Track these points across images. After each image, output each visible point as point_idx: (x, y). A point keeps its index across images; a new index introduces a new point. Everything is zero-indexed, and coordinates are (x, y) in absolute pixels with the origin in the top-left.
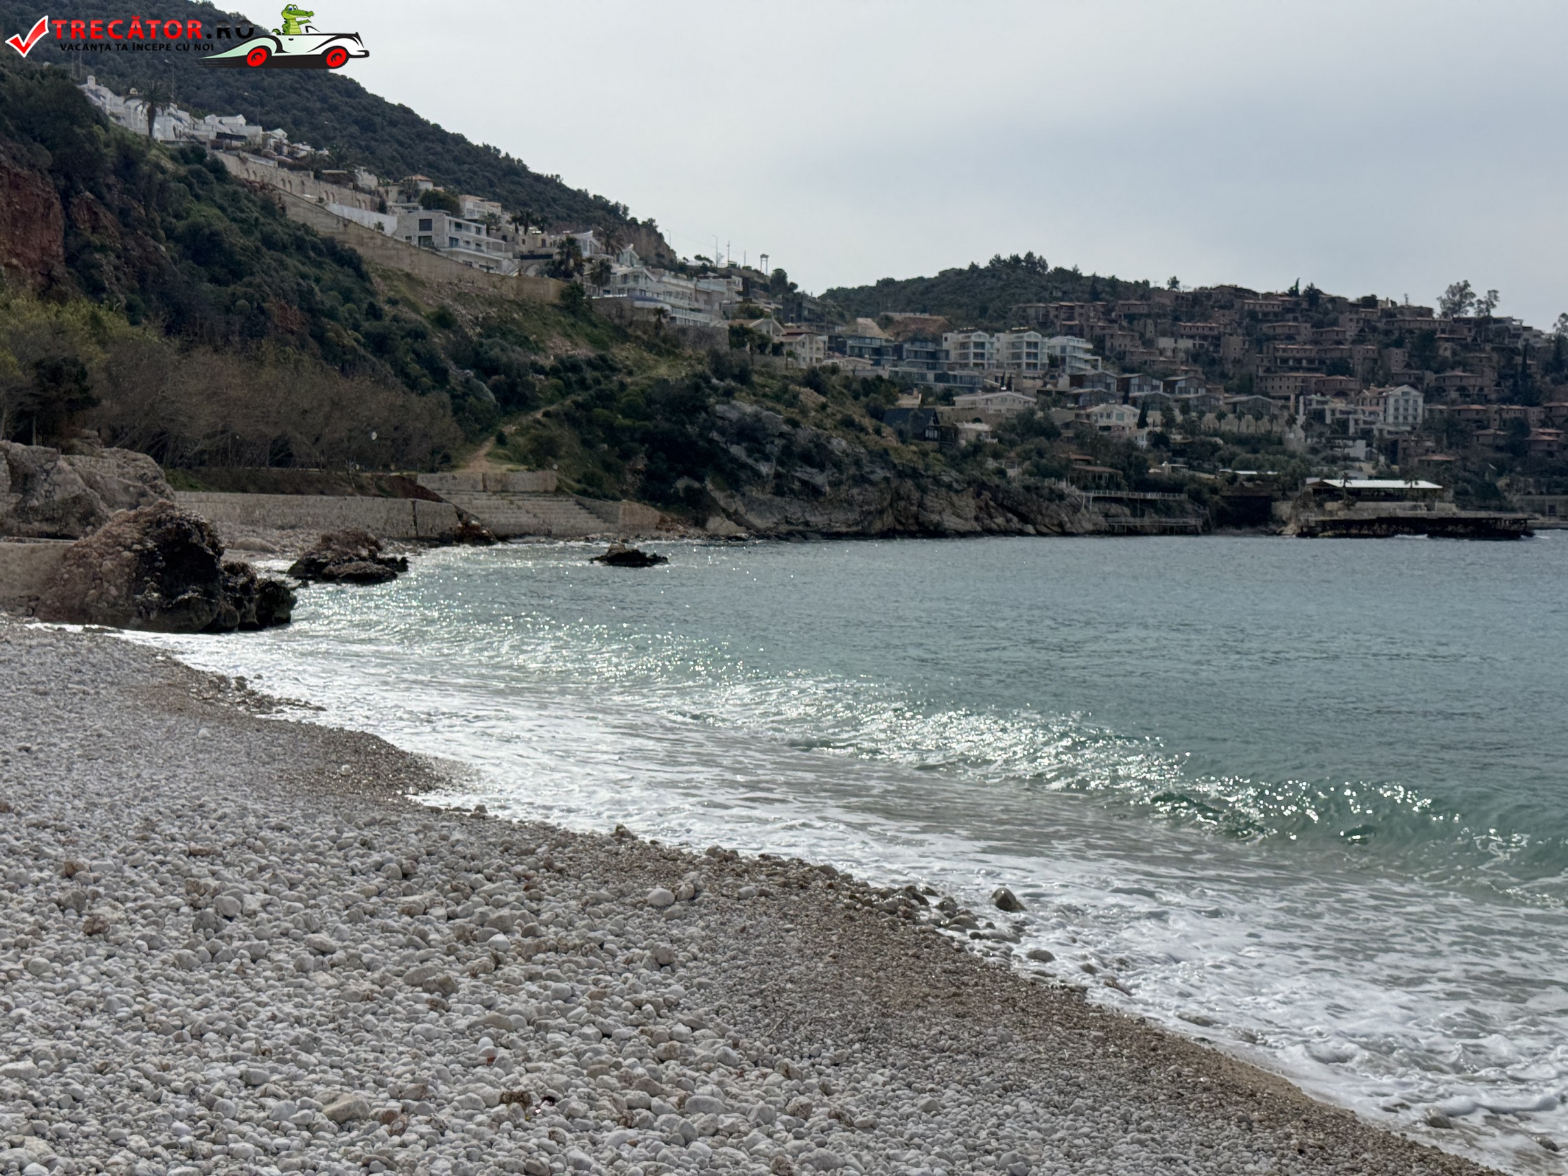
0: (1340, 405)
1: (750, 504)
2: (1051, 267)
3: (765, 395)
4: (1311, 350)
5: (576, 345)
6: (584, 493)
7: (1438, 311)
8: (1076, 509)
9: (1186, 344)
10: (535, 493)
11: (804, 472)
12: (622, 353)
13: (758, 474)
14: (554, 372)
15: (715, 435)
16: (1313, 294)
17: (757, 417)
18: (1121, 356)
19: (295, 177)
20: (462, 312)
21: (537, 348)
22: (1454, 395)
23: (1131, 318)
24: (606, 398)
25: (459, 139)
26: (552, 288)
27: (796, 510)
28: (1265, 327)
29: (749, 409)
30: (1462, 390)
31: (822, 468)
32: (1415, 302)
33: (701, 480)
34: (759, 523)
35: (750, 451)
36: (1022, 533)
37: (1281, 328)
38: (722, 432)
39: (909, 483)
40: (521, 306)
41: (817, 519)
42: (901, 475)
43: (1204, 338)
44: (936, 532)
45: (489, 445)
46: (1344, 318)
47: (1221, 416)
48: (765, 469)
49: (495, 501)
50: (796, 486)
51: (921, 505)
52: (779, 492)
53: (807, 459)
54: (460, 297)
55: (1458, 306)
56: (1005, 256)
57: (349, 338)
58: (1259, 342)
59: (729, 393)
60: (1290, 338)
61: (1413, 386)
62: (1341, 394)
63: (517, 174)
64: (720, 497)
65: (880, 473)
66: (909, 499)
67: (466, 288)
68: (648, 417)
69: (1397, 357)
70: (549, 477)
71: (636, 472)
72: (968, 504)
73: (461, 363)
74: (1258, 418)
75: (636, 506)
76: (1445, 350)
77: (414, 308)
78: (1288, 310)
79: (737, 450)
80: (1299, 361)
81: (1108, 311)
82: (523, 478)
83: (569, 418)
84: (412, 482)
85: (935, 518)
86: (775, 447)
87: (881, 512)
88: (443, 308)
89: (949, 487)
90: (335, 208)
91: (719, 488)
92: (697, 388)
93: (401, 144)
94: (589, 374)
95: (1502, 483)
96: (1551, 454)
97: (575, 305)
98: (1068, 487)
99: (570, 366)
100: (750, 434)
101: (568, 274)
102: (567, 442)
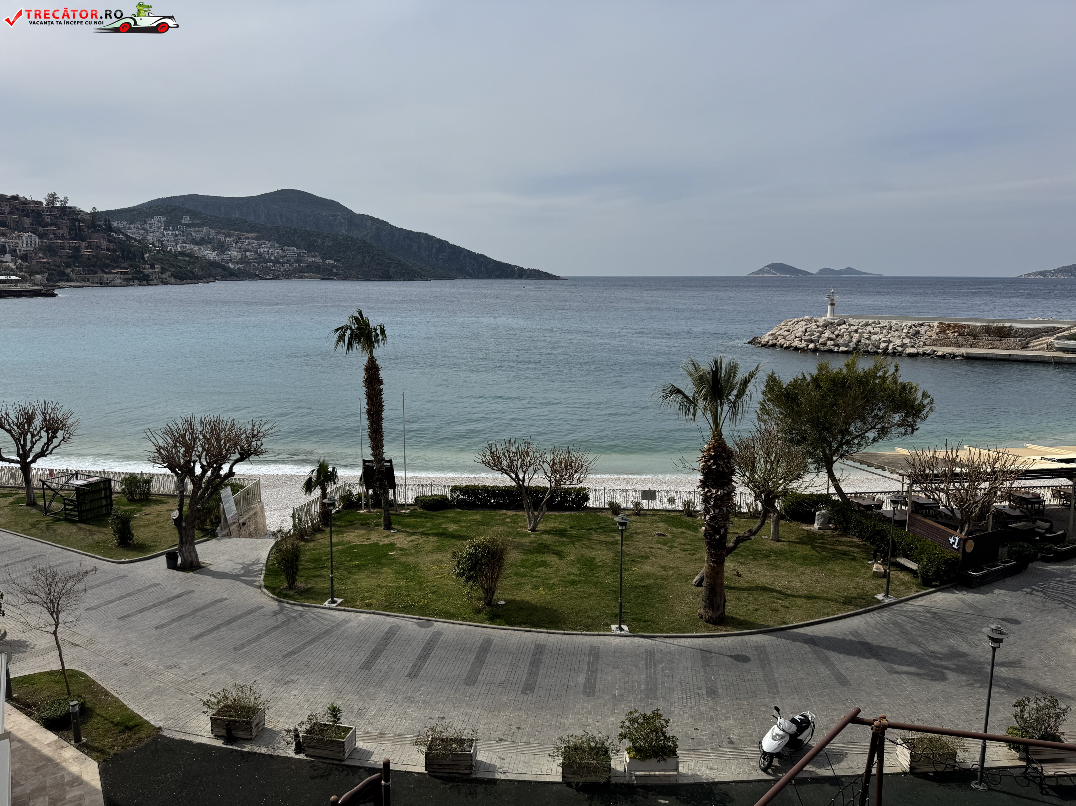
0: (2, 239)
7: (45, 203)
22: (52, 236)
30: (55, 234)
32: (34, 199)
46: (4, 204)
55: (52, 202)
61: (32, 232)
69: (27, 221)
76: (48, 219)
95: (69, 270)
96: (90, 259)
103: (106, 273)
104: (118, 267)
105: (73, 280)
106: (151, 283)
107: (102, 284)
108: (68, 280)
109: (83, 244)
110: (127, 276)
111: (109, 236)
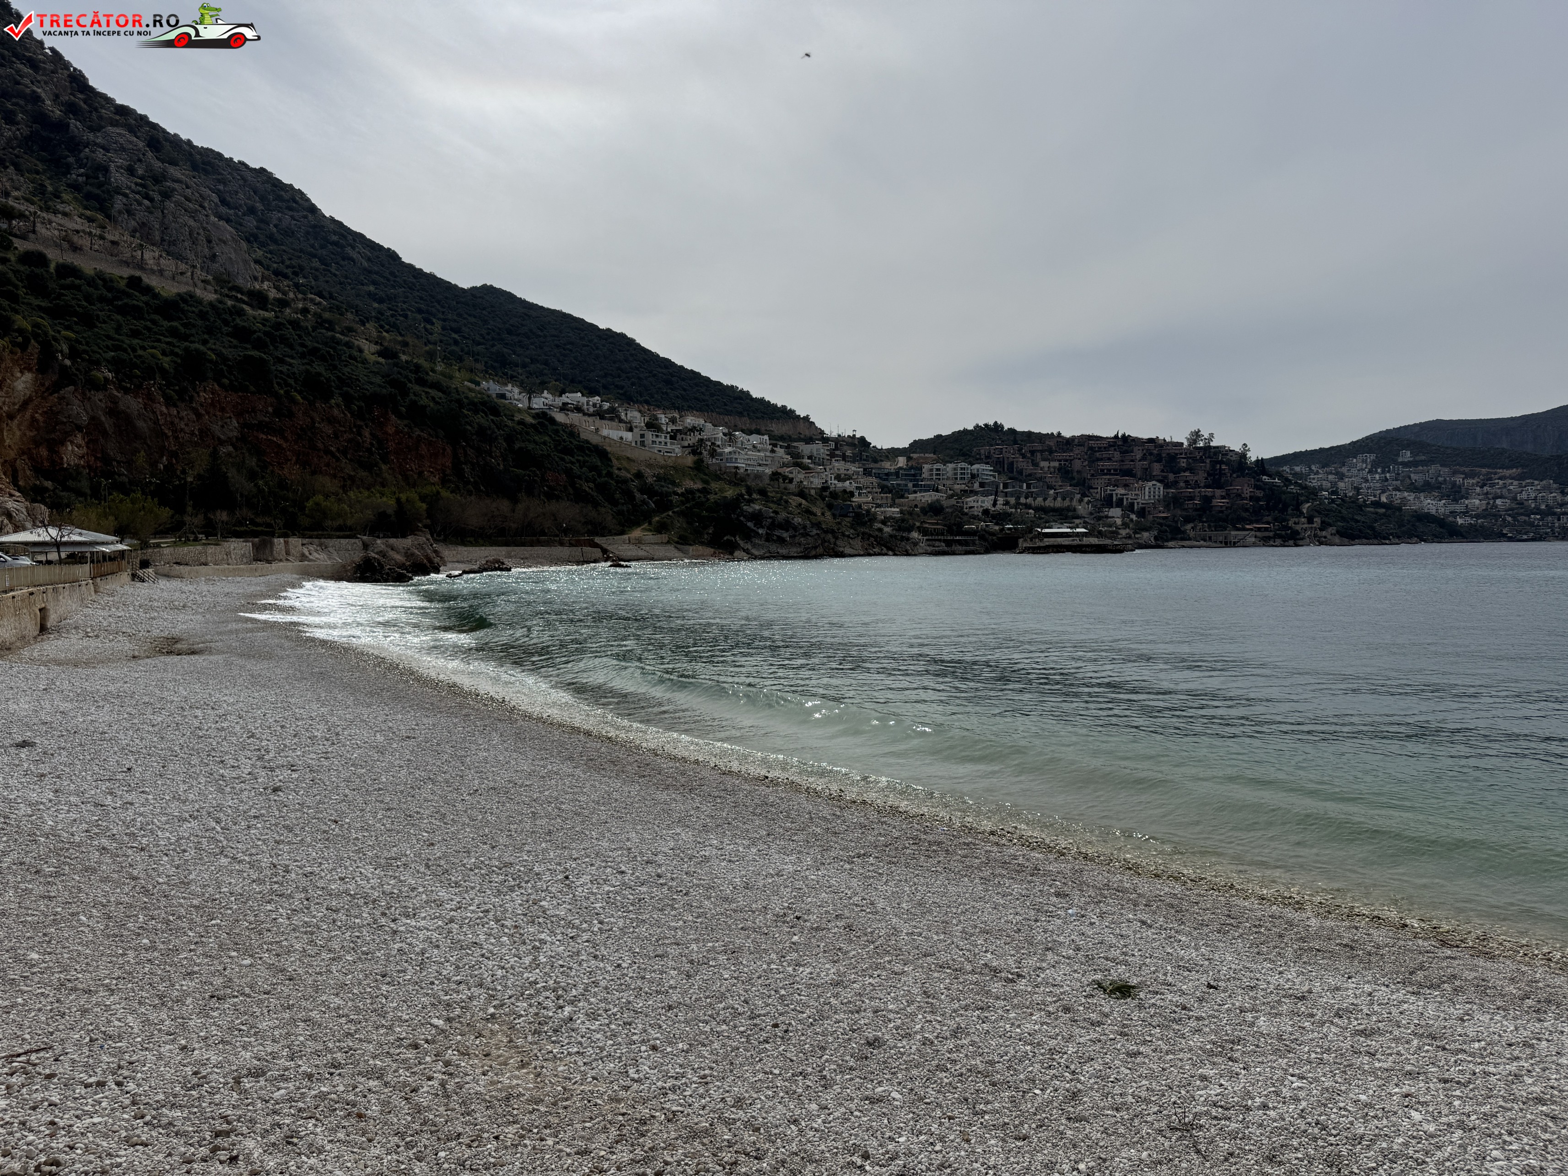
0: (1121, 491)
1: (754, 545)
2: (1006, 428)
3: (773, 502)
4: (1115, 465)
5: (695, 483)
6: (677, 543)
7: (1186, 444)
8: (915, 544)
9: (1056, 464)
10: (656, 543)
11: (778, 532)
13: (758, 533)
14: (682, 495)
15: (742, 518)
16: (1125, 438)
17: (760, 510)
18: (1020, 472)
19: (590, 419)
20: (648, 472)
21: (678, 485)
22: (1182, 484)
23: (1033, 452)
24: (701, 505)
25: (719, 384)
26: (690, 460)
27: (773, 548)
28: (1098, 455)
29: (757, 507)
30: (1186, 482)
31: (787, 531)
32: (1175, 440)
33: (734, 537)
34: (756, 553)
35: (756, 524)
36: (886, 554)
37: (1105, 455)
38: (745, 517)
39: (830, 536)
40: (674, 468)
41: (783, 551)
42: (826, 532)
43: (1066, 460)
44: (842, 555)
45: (646, 525)
46: (1136, 449)
47: (1045, 500)
48: (760, 531)
49: (631, 547)
50: (775, 538)
51: (835, 544)
52: (767, 540)
53: (781, 527)
54: (650, 466)
55: (1195, 442)
56: (981, 424)
57: (587, 487)
58: (1093, 461)
59: (750, 501)
60: (1109, 459)
61: (1159, 481)
62: (1126, 486)
63: (741, 398)
64: (742, 543)
65: (815, 532)
66: (829, 542)
67: (652, 461)
68: (716, 512)
69: (1157, 468)
70: (664, 537)
71: (708, 534)
72: (858, 543)
73: (642, 492)
74: (1064, 499)
75: (700, 547)
76: (1183, 463)
77: (628, 471)
78: (1111, 446)
79: (750, 524)
80: (1109, 470)
81: (1020, 450)
82: (650, 537)
84: (593, 540)
85: (841, 549)
86: (767, 522)
87: (816, 548)
88: (639, 471)
89: (848, 536)
90: (605, 432)
91: (741, 539)
92: (737, 499)
93: (685, 390)
94: (698, 494)
95: (1189, 526)
96: (1222, 512)
97: (699, 466)
98: (915, 535)
99: (690, 491)
100: (757, 517)
101: (701, 453)
102: (679, 523)
103: (1238, 529)
104: (1257, 522)
105: (1190, 539)
106: (1301, 542)
107: (1227, 544)
108: (1182, 539)
109: (1218, 492)
110: (1267, 534)
111: (1260, 480)
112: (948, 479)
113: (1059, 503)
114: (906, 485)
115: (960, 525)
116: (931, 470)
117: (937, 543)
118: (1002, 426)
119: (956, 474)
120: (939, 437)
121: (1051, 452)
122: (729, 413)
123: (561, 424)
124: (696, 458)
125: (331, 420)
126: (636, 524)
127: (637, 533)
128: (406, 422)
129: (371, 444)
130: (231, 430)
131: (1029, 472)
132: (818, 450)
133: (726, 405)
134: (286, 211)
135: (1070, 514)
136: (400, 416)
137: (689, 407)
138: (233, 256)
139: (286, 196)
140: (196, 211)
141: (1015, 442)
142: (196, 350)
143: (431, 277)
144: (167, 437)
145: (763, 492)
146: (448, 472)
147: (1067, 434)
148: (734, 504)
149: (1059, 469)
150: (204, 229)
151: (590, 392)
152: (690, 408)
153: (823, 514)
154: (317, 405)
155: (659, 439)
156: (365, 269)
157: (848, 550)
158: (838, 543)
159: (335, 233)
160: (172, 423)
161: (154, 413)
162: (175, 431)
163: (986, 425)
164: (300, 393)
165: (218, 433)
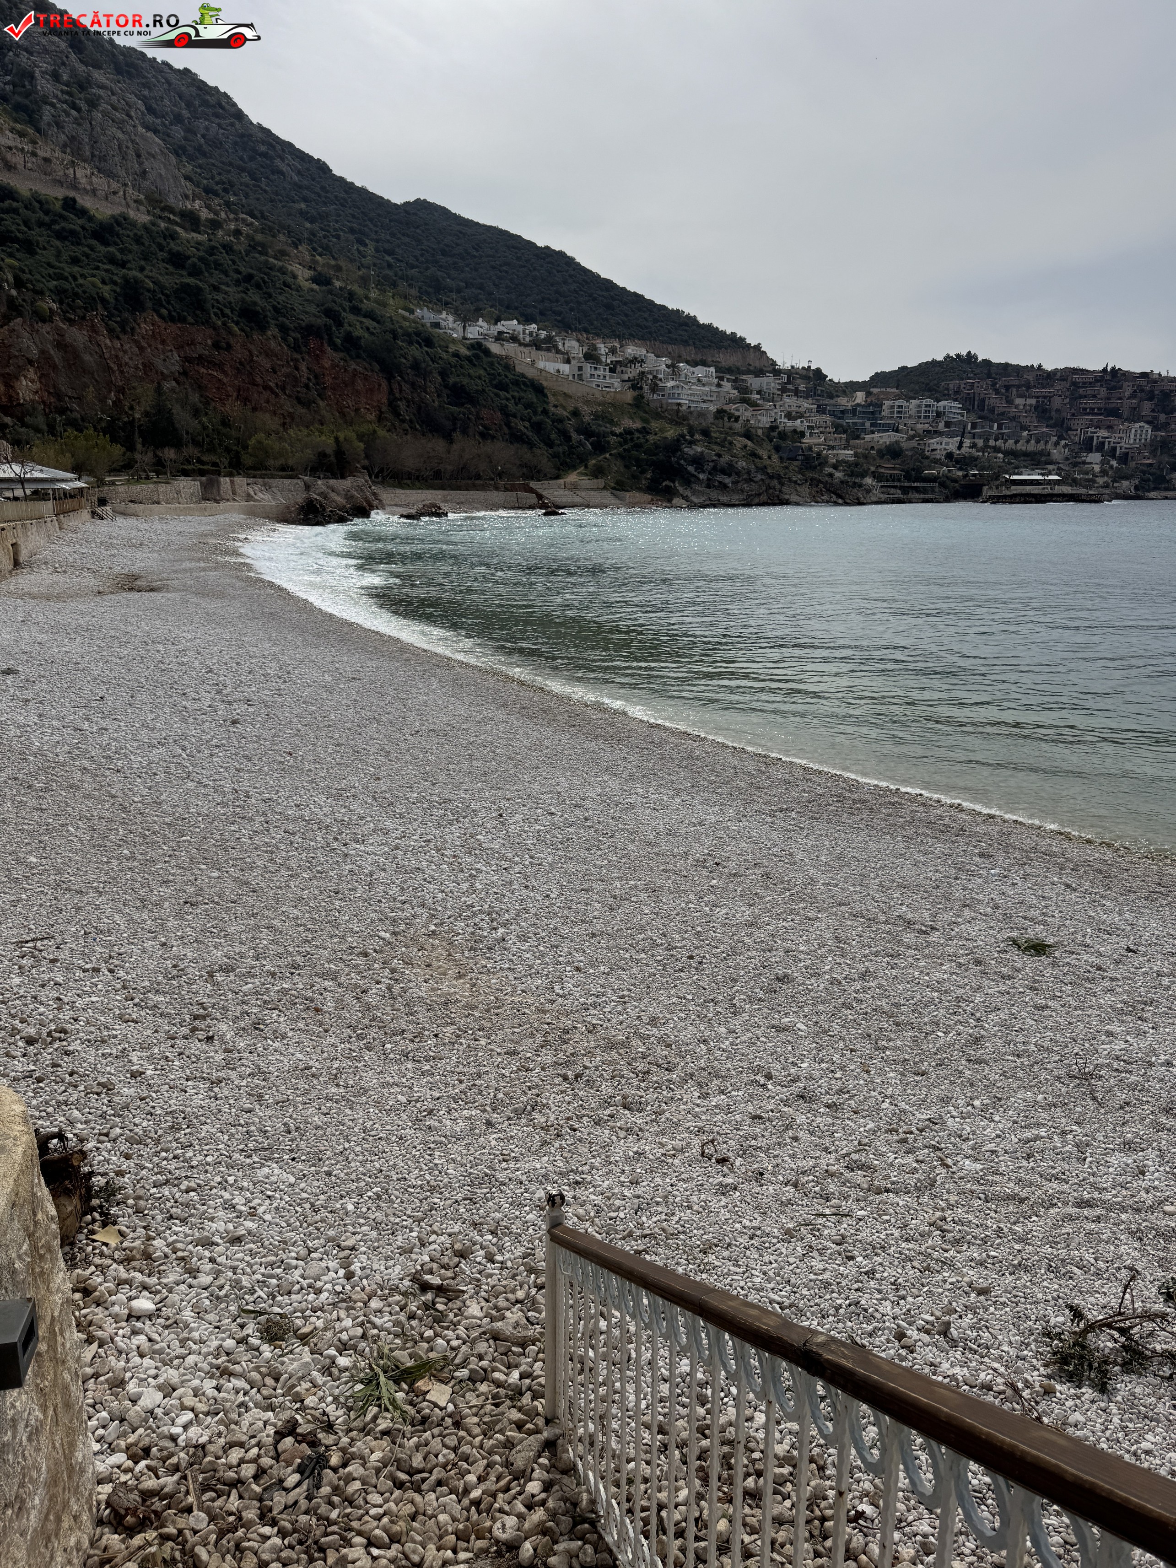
0: (1104, 433)
1: (694, 492)
3: (716, 443)
4: (1102, 403)
5: (634, 422)
6: (614, 488)
8: (868, 491)
9: (1033, 401)
10: (592, 489)
11: (720, 478)
12: (655, 425)
13: (698, 479)
14: (621, 435)
15: (682, 462)
16: (1115, 372)
17: (702, 452)
18: (992, 410)
19: (526, 350)
20: (585, 409)
21: (617, 425)
22: (1173, 426)
23: (1007, 388)
24: (638, 446)
25: (664, 307)
26: (629, 396)
27: (714, 494)
28: (1081, 390)
29: (699, 449)
31: (730, 475)
33: (674, 482)
34: (695, 500)
35: (696, 469)
36: (836, 503)
37: (1090, 391)
38: (685, 460)
39: (775, 482)
40: (613, 405)
41: (724, 499)
42: (771, 477)
43: (1045, 397)
44: (787, 503)
45: (582, 469)
46: (1127, 384)
48: (701, 476)
49: (567, 492)
50: (716, 484)
51: (780, 491)
52: (708, 487)
53: (723, 472)
54: (587, 402)
56: (953, 354)
57: (522, 426)
59: (691, 443)
60: (1094, 396)
61: (1148, 422)
62: (1110, 427)
63: (686, 325)
64: (681, 489)
65: (759, 477)
66: (774, 488)
67: (590, 397)
68: (655, 455)
69: (1147, 407)
70: (601, 482)
71: (646, 479)
72: (805, 490)
73: (579, 431)
75: (638, 494)
77: (565, 408)
78: (1097, 381)
79: (691, 469)
80: (1093, 409)
81: (994, 384)
82: (586, 482)
83: (620, 456)
84: (528, 485)
85: (787, 497)
86: (709, 467)
87: (759, 495)
88: (576, 408)
89: (796, 482)
90: (541, 364)
91: (681, 485)
92: (678, 440)
93: (626, 315)
94: (637, 435)
97: (639, 403)
98: (869, 481)
99: (629, 432)
100: (698, 461)
101: (641, 388)
102: (617, 466)
108: (1166, 490)
112: (910, 417)
113: (1032, 447)
114: (863, 424)
115: (919, 470)
116: (892, 407)
117: (892, 491)
118: (977, 358)
119: (919, 412)
120: (903, 369)
121: (1029, 387)
122: (672, 341)
123: (496, 356)
124: (636, 393)
125: (268, 353)
126: (573, 467)
127: (572, 477)
128: (342, 355)
129: (309, 379)
130: (173, 364)
131: (1002, 410)
132: (768, 384)
133: (670, 332)
134: (213, 119)
135: (1043, 459)
136: (335, 348)
137: (631, 335)
138: (163, 172)
139: (212, 100)
140: (124, 121)
141: (989, 376)
142: (135, 278)
143: (363, 191)
144: (114, 372)
145: (706, 433)
146: (384, 409)
147: (1049, 367)
148: (674, 446)
149: (1036, 408)
150: (133, 141)
151: (526, 319)
152: (632, 337)
153: (769, 457)
154: (255, 337)
155: (598, 372)
156: (295, 184)
157: (794, 498)
158: (784, 489)
159: (263, 142)
160: (117, 356)
161: (99, 345)
162: (120, 365)
163: (958, 356)
164: (237, 323)
165: (161, 368)
